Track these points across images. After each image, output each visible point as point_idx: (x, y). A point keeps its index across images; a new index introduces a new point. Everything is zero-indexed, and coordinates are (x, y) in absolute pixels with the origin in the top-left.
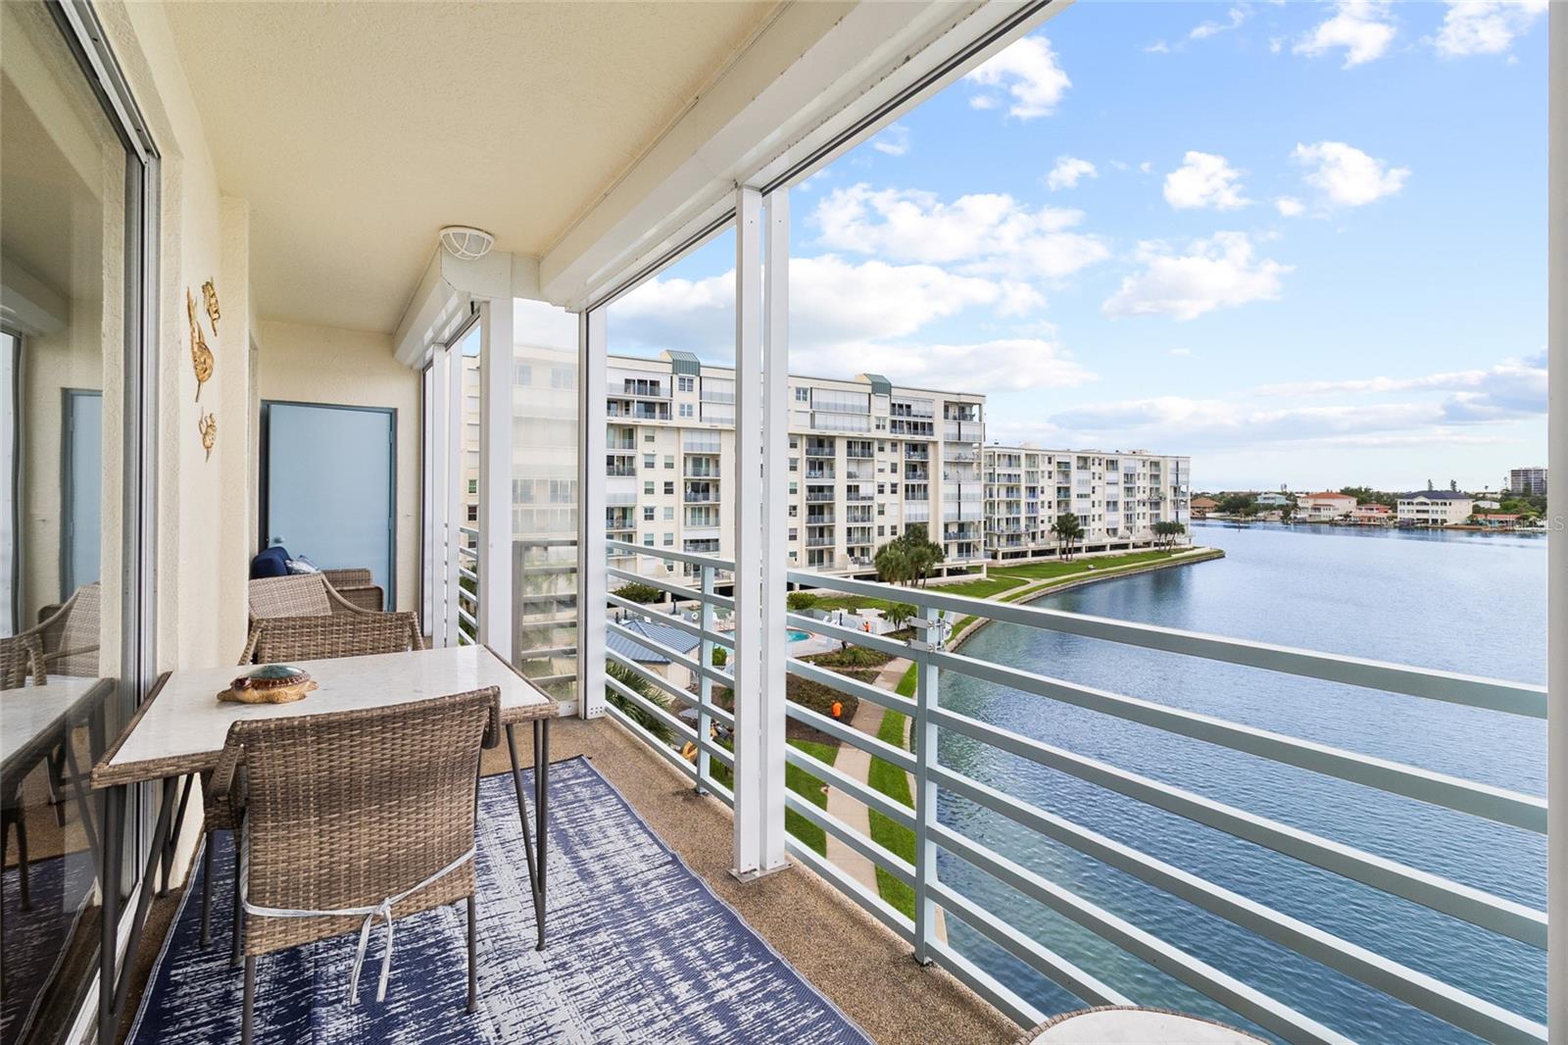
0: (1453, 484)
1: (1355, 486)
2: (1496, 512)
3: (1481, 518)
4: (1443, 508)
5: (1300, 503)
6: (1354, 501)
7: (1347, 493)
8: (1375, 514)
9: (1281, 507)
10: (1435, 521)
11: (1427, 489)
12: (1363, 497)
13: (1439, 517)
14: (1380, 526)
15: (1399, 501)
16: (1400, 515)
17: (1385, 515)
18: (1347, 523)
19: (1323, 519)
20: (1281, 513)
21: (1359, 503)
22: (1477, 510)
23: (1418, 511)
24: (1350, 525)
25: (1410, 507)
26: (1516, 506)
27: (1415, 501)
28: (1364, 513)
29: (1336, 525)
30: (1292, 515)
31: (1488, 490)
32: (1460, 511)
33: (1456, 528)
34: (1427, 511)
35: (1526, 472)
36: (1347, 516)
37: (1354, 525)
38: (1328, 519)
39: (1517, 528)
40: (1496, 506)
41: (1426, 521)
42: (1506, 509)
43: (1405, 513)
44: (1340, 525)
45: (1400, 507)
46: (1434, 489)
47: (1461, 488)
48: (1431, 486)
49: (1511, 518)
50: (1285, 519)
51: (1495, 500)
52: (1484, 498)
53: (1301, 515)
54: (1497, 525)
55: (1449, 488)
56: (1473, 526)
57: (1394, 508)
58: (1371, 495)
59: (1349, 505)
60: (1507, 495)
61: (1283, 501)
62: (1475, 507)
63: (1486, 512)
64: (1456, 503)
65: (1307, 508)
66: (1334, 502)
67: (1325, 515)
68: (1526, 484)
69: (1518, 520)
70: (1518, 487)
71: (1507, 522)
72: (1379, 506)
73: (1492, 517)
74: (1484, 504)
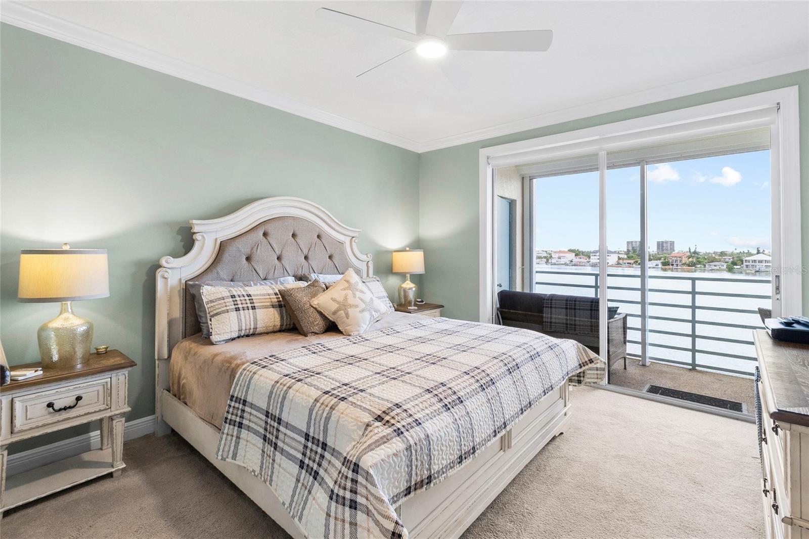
1: (572, 249)
2: (626, 259)
3: (621, 262)
5: (553, 256)
6: (574, 254)
7: (571, 251)
8: (582, 260)
9: (545, 257)
12: (577, 253)
14: (584, 266)
15: (591, 254)
16: (591, 261)
17: (586, 260)
18: (571, 264)
19: (561, 263)
20: (545, 260)
21: (576, 255)
22: (619, 258)
24: (573, 265)
25: (595, 257)
26: (632, 257)
27: (596, 255)
28: (578, 260)
29: (567, 265)
30: (550, 261)
31: (620, 250)
32: (613, 259)
33: (613, 266)
36: (571, 261)
38: (564, 263)
39: (634, 265)
40: (626, 257)
42: (629, 258)
43: (593, 260)
45: (591, 257)
47: (612, 249)
49: (632, 261)
50: (547, 262)
51: (624, 254)
52: (620, 253)
53: (554, 261)
54: (627, 264)
56: (619, 265)
57: (589, 257)
58: (580, 252)
59: (571, 256)
60: (628, 252)
61: (545, 255)
62: (618, 257)
63: (623, 259)
64: (612, 255)
65: (555, 258)
66: (566, 255)
67: (563, 261)
68: (633, 248)
69: (634, 262)
70: (630, 248)
71: (630, 263)
72: (583, 257)
73: (625, 261)
74: (621, 256)
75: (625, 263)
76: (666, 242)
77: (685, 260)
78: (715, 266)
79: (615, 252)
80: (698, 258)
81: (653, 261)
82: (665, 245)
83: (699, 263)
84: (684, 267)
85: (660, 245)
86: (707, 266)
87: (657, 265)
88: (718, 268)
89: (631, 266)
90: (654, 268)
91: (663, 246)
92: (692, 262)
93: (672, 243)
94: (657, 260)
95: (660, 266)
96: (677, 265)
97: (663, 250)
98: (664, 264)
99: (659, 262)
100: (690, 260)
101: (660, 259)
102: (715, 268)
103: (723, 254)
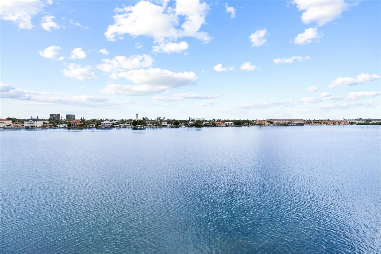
0: (37, 117)
1: (11, 117)
2: (48, 124)
3: (45, 125)
4: (36, 123)
6: (11, 121)
7: (9, 119)
8: (18, 125)
10: (34, 126)
11: (31, 118)
12: (14, 120)
13: (35, 125)
14: (20, 128)
15: (25, 121)
16: (25, 125)
17: (21, 125)
18: (9, 127)
21: (13, 122)
22: (44, 123)
23: (30, 124)
24: (10, 128)
25: (28, 123)
26: (52, 122)
27: (29, 121)
28: (14, 124)
29: (5, 128)
31: (45, 119)
32: (40, 124)
33: (39, 128)
34: (32, 124)
35: (53, 115)
36: (9, 126)
37: (11, 128)
38: (3, 127)
39: (53, 127)
40: (48, 122)
41: (32, 126)
42: (50, 123)
43: (26, 124)
44: (7, 128)
45: (25, 123)
46: (33, 118)
47: (39, 118)
48: (32, 117)
49: (52, 125)
51: (48, 121)
52: (44, 120)
54: (48, 127)
55: (36, 118)
56: (44, 127)
57: (23, 123)
58: (16, 120)
59: (10, 122)
60: (49, 120)
62: (44, 122)
63: (46, 124)
64: (39, 122)
66: (5, 122)
68: (53, 117)
69: (53, 125)
70: (52, 118)
71: (51, 126)
72: (19, 123)
73: (47, 125)
74: (45, 122)
75: (48, 126)
76: (71, 115)
77: (78, 123)
78: (91, 126)
79: (43, 120)
80: (84, 122)
81: (63, 124)
82: (70, 116)
83: (85, 124)
84: (78, 127)
85: (68, 116)
86: (88, 126)
87: (65, 126)
88: (92, 126)
89: (51, 127)
90: (63, 128)
91: (69, 117)
92: (81, 124)
93: (74, 116)
94: (65, 124)
95: (67, 127)
96: (75, 126)
97: (69, 119)
98: (68, 126)
99: (66, 125)
100: (81, 123)
101: (67, 123)
102: (90, 126)
103: (94, 120)
